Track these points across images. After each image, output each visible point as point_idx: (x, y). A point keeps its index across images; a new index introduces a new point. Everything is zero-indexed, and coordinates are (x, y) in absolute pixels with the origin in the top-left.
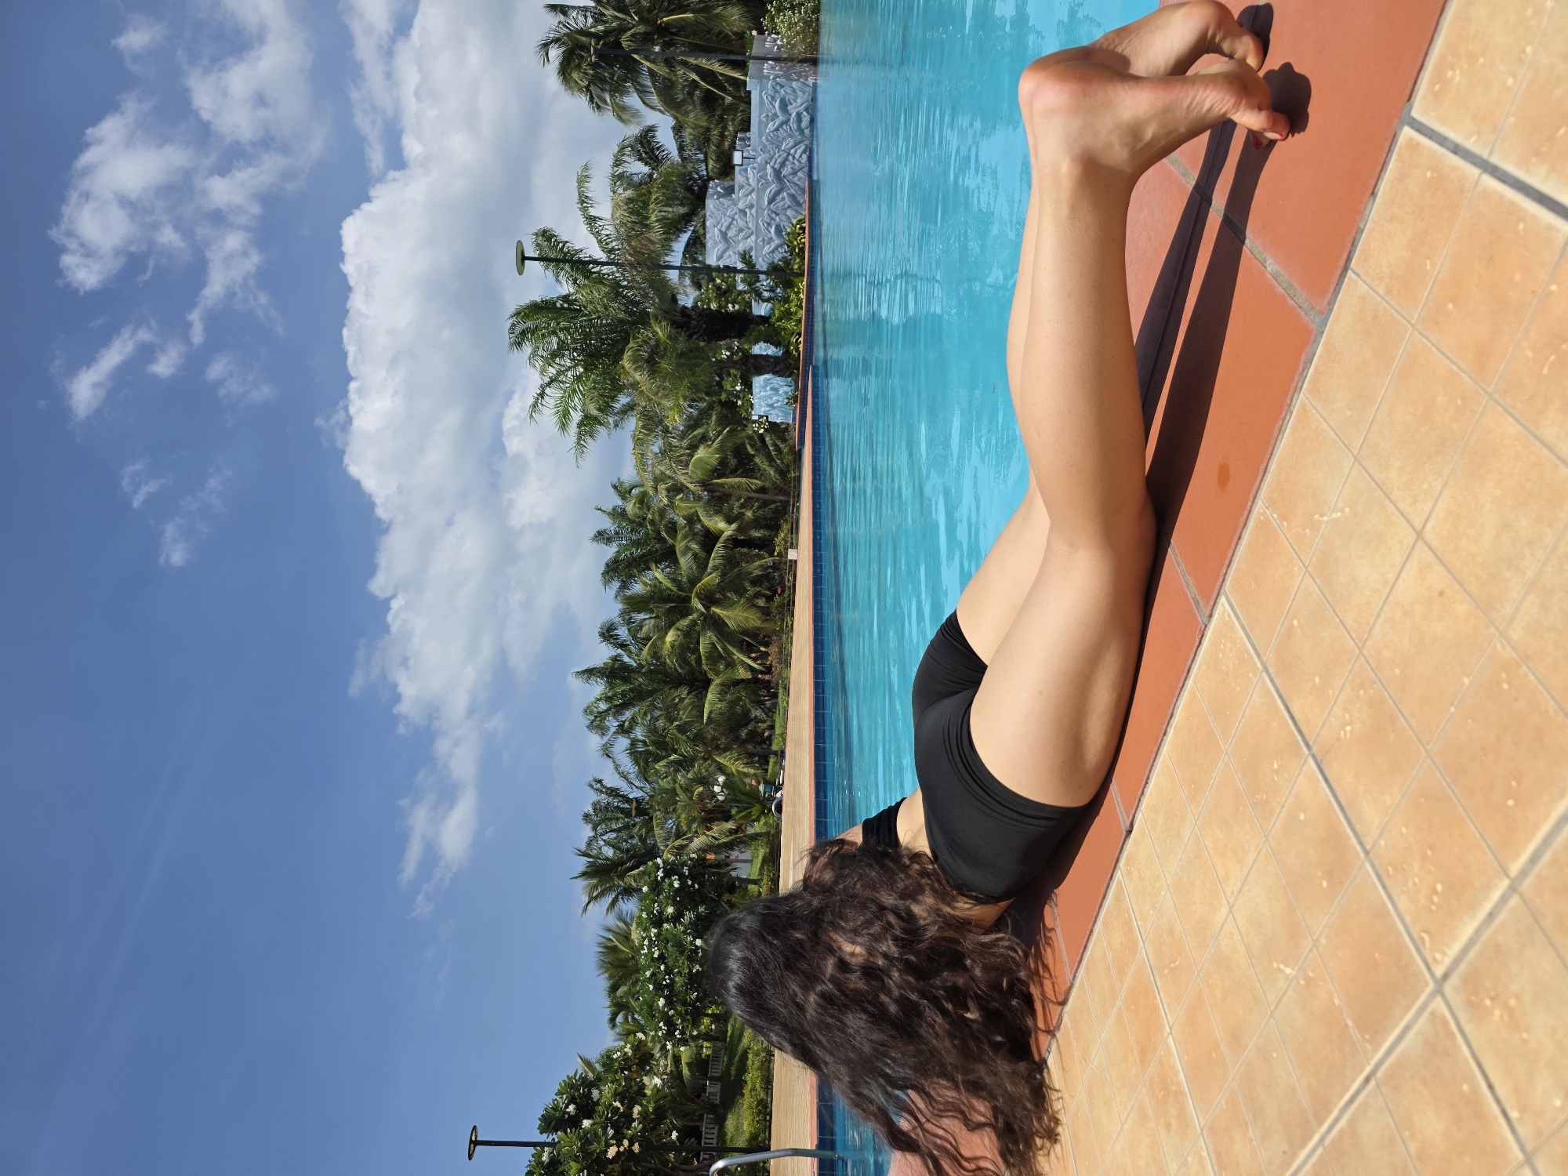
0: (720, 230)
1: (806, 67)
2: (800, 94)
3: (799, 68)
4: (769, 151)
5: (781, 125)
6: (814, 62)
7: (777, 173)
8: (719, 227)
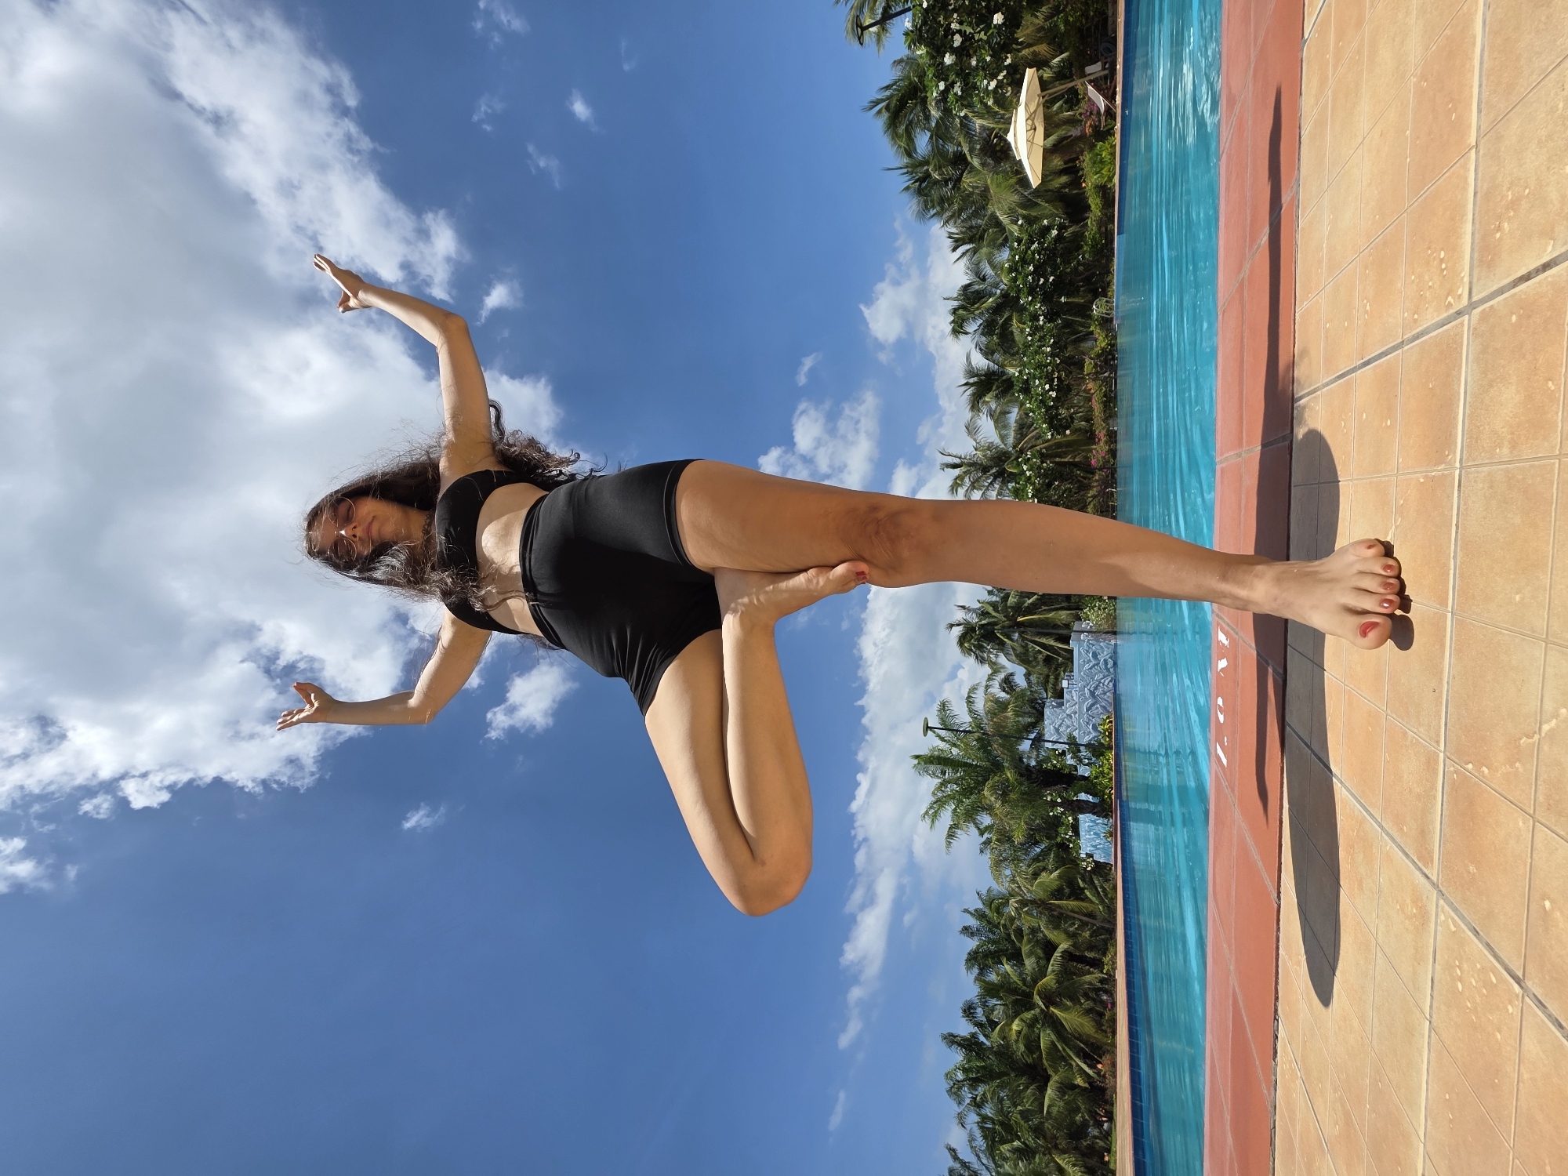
0: (1054, 727)
1: (1109, 636)
2: (1106, 649)
3: (1104, 636)
4: (1086, 681)
5: (1094, 666)
6: (1115, 633)
7: (1092, 693)
8: (1053, 723)
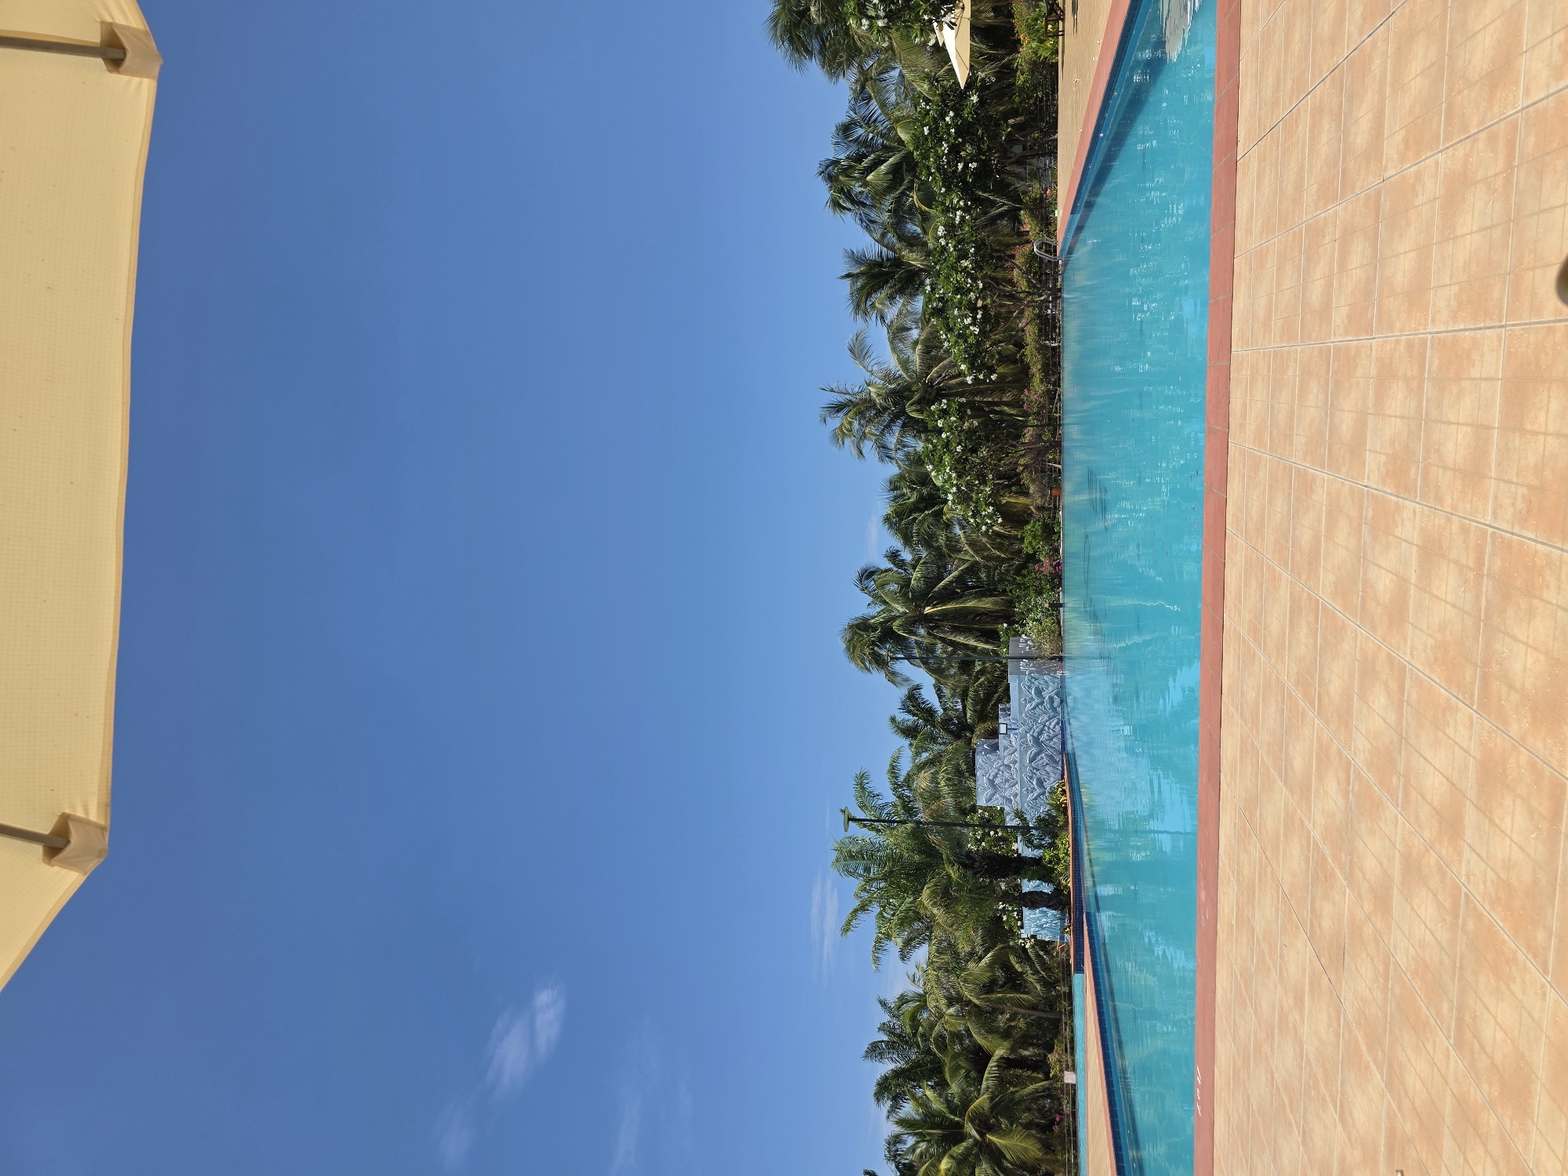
6: (1061, 659)
8: (987, 776)
